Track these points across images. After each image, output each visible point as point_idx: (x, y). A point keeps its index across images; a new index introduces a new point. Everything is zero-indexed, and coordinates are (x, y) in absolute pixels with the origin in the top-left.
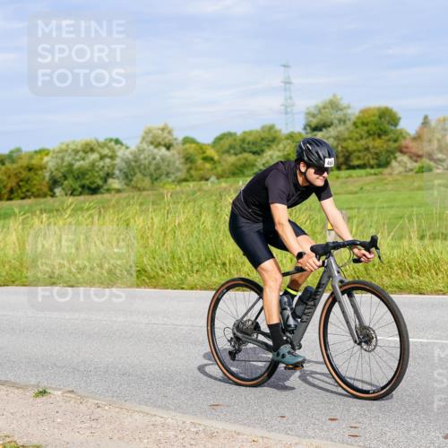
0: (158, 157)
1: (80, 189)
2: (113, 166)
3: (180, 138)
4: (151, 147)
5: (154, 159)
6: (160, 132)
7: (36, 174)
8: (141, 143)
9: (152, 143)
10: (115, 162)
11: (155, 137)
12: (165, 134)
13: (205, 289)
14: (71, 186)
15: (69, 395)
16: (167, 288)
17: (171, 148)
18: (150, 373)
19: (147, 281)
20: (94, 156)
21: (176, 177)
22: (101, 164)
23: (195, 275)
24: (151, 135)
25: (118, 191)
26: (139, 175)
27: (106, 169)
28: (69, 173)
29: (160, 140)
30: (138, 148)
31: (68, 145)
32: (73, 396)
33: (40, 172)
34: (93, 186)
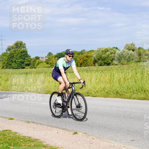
0: (129, 54)
1: (104, 64)
2: (115, 56)
3: (138, 47)
4: (127, 50)
5: (128, 54)
6: (131, 45)
7: (89, 59)
8: (124, 49)
9: (128, 49)
10: (115, 55)
11: (129, 47)
12: (133, 46)
13: (138, 99)
14: (101, 63)
15: (84, 134)
16: (126, 99)
17: (134, 51)
18: (114, 128)
19: (119, 96)
20: (108, 53)
21: (135, 61)
22: (111, 55)
23: (135, 94)
24: (128, 46)
25: (116, 65)
26: (123, 59)
27: (112, 57)
28: (100, 58)
29: (130, 48)
30: (123, 50)
31: (100, 49)
32: (85, 135)
33: (90, 58)
34: (108, 63)
